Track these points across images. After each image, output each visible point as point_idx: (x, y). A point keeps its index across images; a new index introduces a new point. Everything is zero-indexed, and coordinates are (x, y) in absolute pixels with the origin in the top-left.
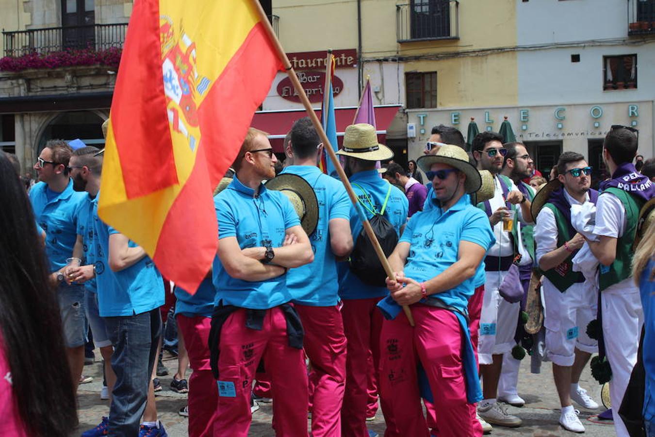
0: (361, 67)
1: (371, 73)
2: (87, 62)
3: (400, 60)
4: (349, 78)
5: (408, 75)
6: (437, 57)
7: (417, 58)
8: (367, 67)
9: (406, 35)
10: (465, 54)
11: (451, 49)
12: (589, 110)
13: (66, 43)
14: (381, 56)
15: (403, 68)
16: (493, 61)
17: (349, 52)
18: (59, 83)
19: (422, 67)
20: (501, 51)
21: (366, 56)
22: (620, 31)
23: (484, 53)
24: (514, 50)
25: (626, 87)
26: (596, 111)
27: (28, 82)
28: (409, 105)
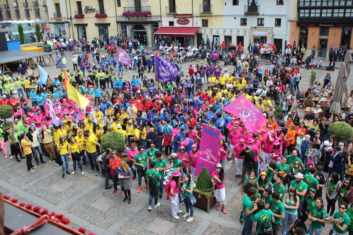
0: (193, 18)
1: (195, 19)
2: (139, 15)
3: (201, 16)
4: (190, 20)
5: (203, 20)
6: (208, 16)
7: (204, 16)
8: (194, 18)
9: (202, 11)
10: (212, 16)
11: (211, 15)
12: (237, 30)
13: (136, 10)
14: (197, 16)
15: (201, 18)
16: (219, 18)
17: (191, 15)
18: (134, 18)
19: (205, 18)
20: (220, 16)
21: (194, 15)
22: (243, 14)
23: (217, 16)
24: (223, 16)
25: (245, 25)
26: (238, 30)
27: (129, 18)
28: (203, 26)
